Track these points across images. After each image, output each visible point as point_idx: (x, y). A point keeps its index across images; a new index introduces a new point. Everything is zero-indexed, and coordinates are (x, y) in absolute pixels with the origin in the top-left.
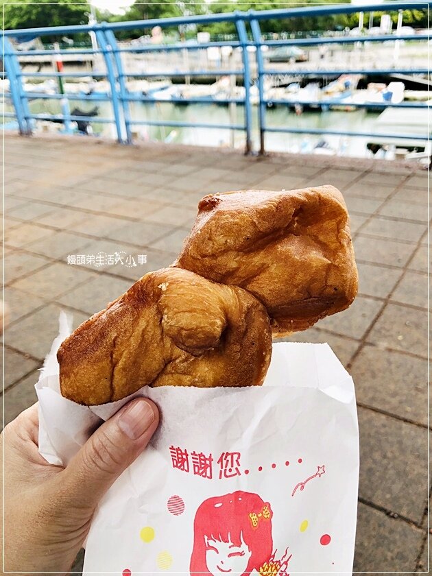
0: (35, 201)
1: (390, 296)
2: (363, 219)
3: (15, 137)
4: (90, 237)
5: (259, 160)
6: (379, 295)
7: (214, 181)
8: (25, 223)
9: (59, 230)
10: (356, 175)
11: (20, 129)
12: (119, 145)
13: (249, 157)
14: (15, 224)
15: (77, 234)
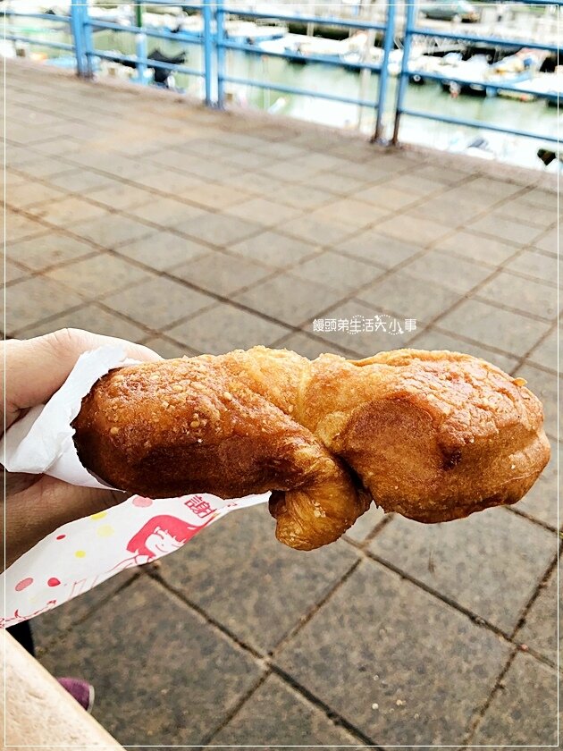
0: (87, 169)
1: (528, 355)
2: (512, 250)
3: (70, 77)
4: (152, 224)
5: (388, 152)
6: (514, 351)
7: (324, 172)
8: (71, 195)
9: (113, 211)
10: (513, 189)
11: (78, 67)
12: (206, 108)
13: (376, 146)
14: (57, 195)
15: (137, 219)
